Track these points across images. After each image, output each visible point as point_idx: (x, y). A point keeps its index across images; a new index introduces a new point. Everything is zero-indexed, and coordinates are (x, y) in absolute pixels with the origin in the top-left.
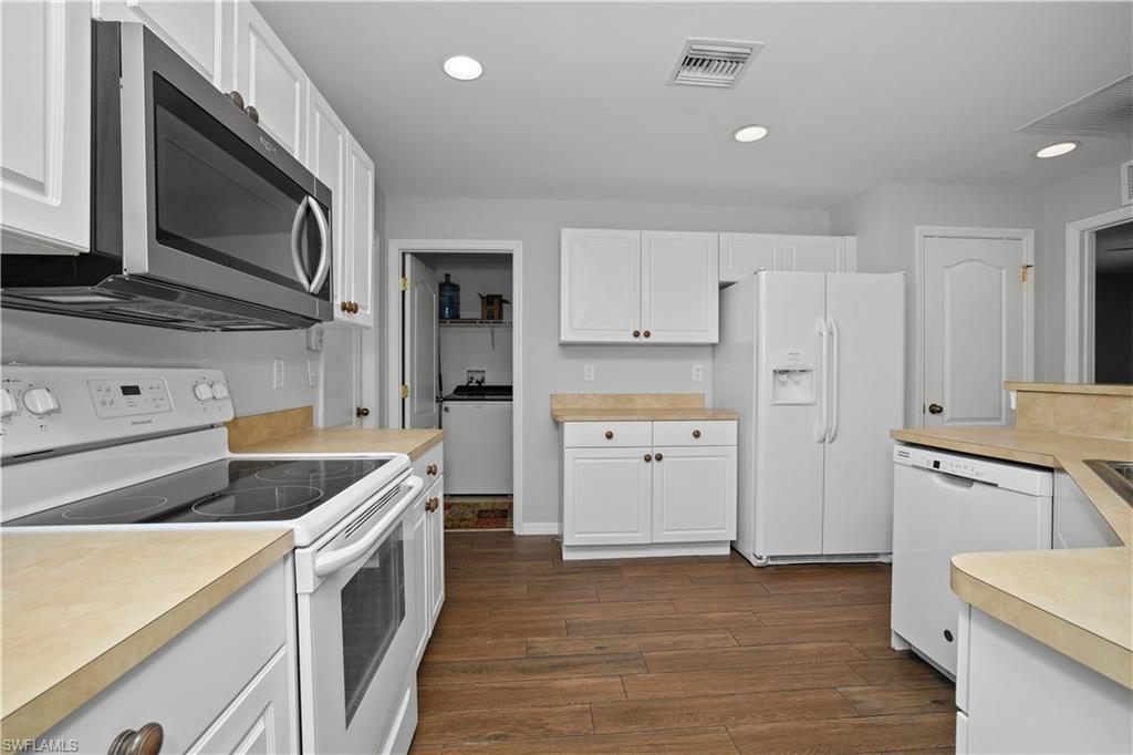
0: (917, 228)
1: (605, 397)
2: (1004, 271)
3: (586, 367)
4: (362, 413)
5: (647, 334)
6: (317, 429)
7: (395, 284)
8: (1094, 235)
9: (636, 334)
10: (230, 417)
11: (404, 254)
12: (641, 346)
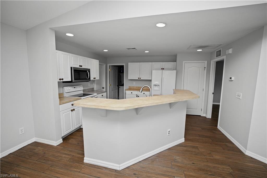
0: (183, 61)
1: (137, 87)
2: (201, 69)
3: (134, 82)
4: (103, 88)
5: (140, 78)
6: (95, 90)
7: (108, 70)
8: (216, 62)
9: (139, 78)
10: (83, 89)
11: (110, 66)
12: (139, 80)
